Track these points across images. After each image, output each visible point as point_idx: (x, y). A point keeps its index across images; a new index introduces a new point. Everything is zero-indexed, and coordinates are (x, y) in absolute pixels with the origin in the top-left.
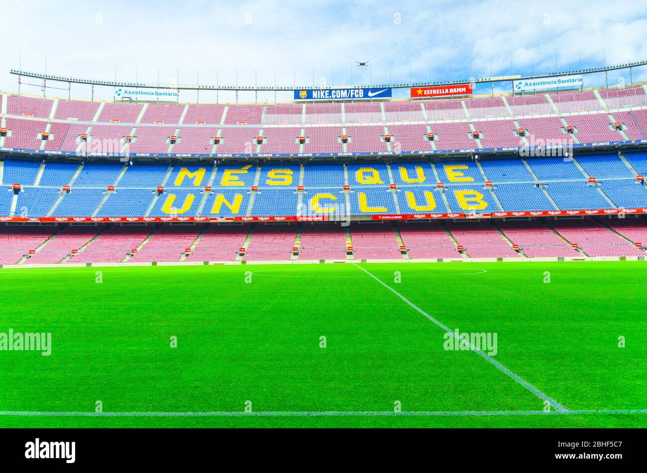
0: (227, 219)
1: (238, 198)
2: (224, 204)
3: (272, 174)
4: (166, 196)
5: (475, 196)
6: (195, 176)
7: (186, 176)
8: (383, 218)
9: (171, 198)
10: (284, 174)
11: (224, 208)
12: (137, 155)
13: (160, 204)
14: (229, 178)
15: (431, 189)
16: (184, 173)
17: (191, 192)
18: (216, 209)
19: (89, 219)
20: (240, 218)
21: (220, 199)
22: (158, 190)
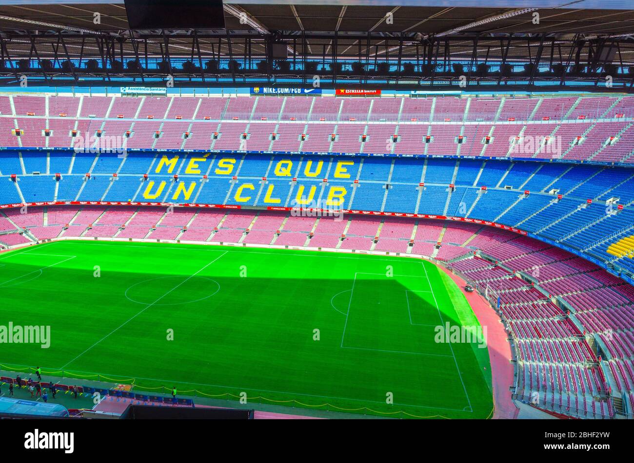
0: (180, 205)
1: (193, 185)
2: (182, 191)
3: (221, 163)
4: (149, 182)
5: (340, 192)
6: (170, 164)
7: (165, 163)
8: (274, 209)
9: (151, 184)
10: (229, 163)
11: (182, 195)
12: (132, 150)
13: (144, 189)
14: (192, 167)
15: (317, 184)
16: (164, 160)
17: (164, 179)
18: (175, 197)
19: (99, 203)
20: (188, 205)
21: (181, 186)
22: (145, 177)
